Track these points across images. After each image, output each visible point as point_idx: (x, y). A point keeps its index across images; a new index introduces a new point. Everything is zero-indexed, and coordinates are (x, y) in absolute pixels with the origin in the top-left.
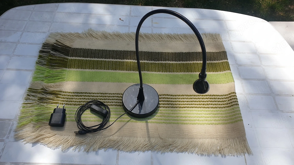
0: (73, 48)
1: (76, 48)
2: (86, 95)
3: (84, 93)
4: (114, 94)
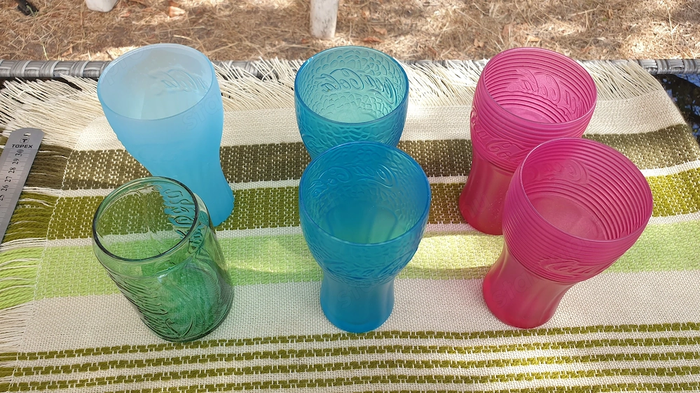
0: (79, 150)
1: (92, 151)
2: (128, 357)
3: (115, 349)
4: (249, 342)
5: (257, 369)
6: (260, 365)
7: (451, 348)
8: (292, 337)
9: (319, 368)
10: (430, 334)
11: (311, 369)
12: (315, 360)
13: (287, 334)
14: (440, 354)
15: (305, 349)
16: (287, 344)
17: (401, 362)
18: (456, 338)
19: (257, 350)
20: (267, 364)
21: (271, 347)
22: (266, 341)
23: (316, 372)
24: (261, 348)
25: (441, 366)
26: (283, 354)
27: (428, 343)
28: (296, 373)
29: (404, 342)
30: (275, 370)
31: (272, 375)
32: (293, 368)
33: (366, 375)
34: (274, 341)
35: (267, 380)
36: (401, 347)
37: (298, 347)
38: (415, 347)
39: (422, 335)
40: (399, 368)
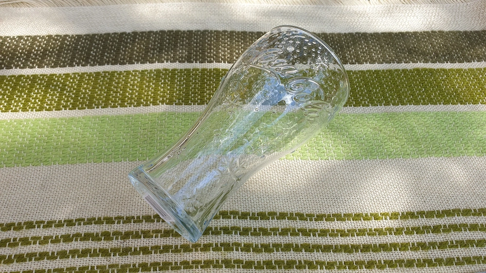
5: (74, 253)
6: (78, 248)
7: (294, 230)
8: (119, 218)
9: (145, 251)
10: (272, 214)
11: (136, 252)
12: (142, 242)
13: (113, 215)
14: (281, 237)
15: (132, 230)
16: (113, 225)
17: (237, 245)
18: (301, 219)
19: (79, 231)
20: (87, 247)
21: (94, 229)
22: (90, 221)
23: (141, 255)
24: (82, 229)
25: (282, 250)
26: (107, 236)
27: (269, 224)
28: (118, 256)
29: (242, 224)
30: (94, 254)
31: (91, 259)
32: (115, 251)
33: (197, 258)
34: (99, 221)
35: (84, 265)
36: (238, 229)
37: (123, 228)
38: (255, 230)
39: (263, 216)
40: (235, 251)
